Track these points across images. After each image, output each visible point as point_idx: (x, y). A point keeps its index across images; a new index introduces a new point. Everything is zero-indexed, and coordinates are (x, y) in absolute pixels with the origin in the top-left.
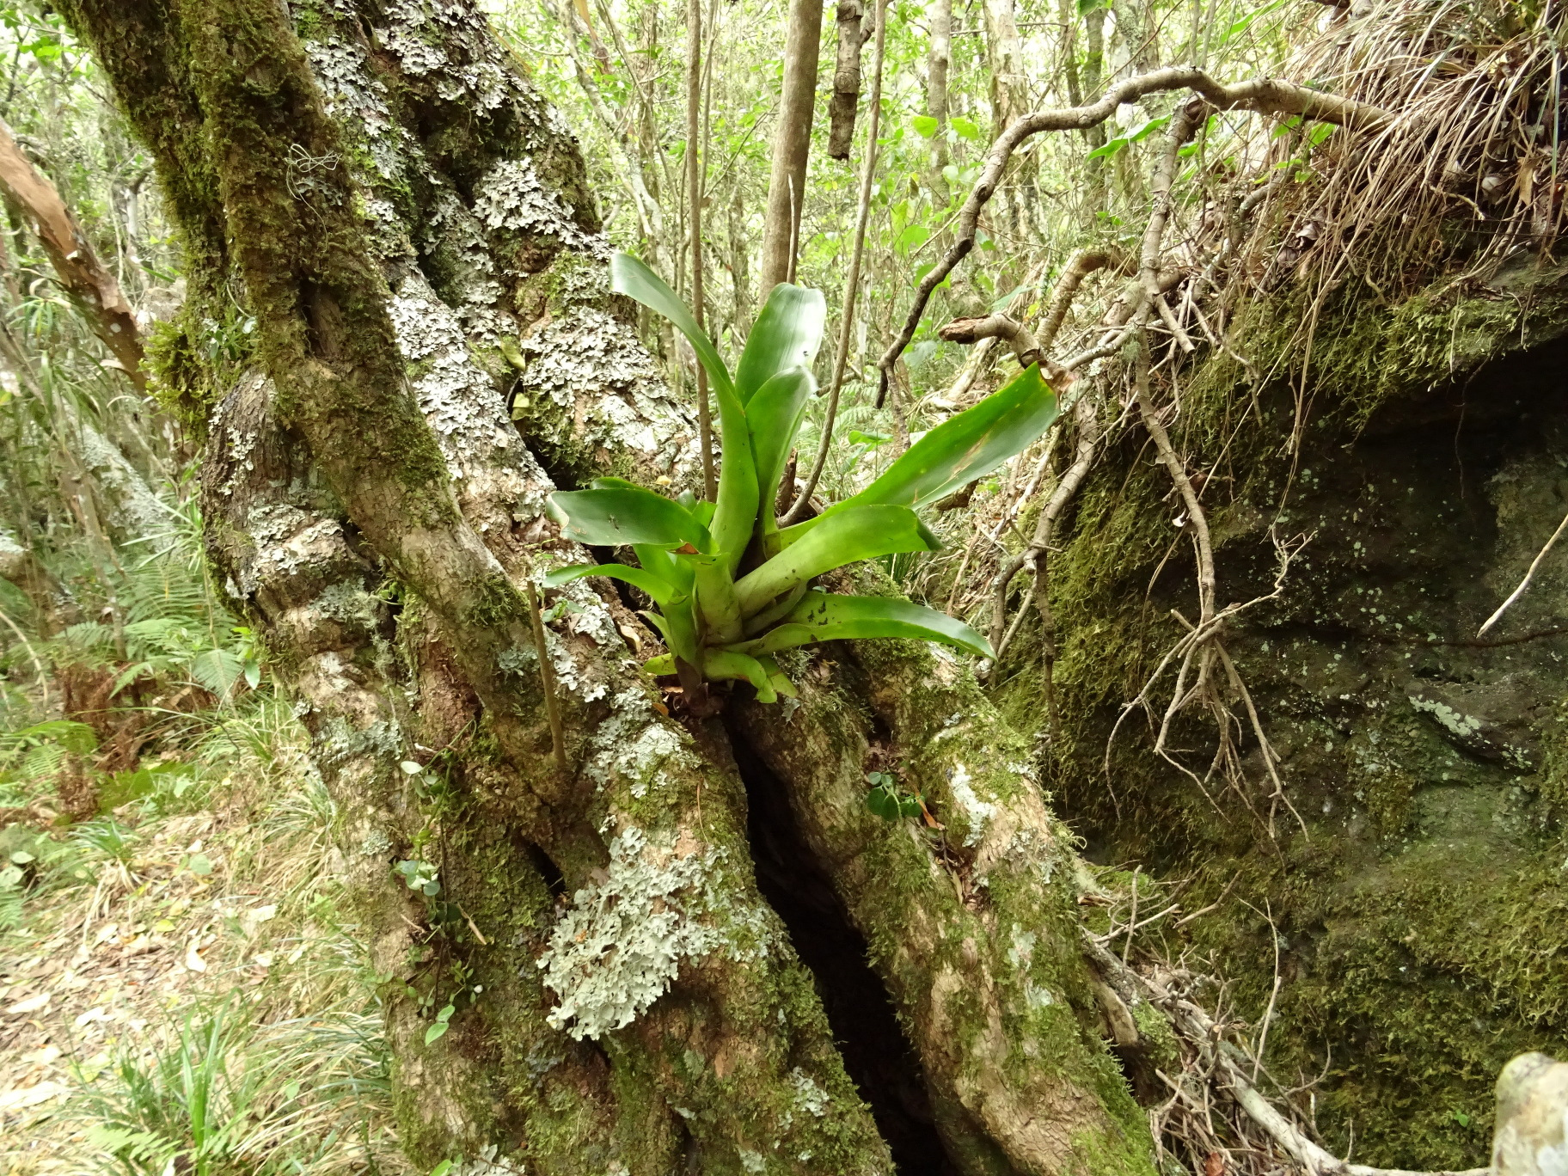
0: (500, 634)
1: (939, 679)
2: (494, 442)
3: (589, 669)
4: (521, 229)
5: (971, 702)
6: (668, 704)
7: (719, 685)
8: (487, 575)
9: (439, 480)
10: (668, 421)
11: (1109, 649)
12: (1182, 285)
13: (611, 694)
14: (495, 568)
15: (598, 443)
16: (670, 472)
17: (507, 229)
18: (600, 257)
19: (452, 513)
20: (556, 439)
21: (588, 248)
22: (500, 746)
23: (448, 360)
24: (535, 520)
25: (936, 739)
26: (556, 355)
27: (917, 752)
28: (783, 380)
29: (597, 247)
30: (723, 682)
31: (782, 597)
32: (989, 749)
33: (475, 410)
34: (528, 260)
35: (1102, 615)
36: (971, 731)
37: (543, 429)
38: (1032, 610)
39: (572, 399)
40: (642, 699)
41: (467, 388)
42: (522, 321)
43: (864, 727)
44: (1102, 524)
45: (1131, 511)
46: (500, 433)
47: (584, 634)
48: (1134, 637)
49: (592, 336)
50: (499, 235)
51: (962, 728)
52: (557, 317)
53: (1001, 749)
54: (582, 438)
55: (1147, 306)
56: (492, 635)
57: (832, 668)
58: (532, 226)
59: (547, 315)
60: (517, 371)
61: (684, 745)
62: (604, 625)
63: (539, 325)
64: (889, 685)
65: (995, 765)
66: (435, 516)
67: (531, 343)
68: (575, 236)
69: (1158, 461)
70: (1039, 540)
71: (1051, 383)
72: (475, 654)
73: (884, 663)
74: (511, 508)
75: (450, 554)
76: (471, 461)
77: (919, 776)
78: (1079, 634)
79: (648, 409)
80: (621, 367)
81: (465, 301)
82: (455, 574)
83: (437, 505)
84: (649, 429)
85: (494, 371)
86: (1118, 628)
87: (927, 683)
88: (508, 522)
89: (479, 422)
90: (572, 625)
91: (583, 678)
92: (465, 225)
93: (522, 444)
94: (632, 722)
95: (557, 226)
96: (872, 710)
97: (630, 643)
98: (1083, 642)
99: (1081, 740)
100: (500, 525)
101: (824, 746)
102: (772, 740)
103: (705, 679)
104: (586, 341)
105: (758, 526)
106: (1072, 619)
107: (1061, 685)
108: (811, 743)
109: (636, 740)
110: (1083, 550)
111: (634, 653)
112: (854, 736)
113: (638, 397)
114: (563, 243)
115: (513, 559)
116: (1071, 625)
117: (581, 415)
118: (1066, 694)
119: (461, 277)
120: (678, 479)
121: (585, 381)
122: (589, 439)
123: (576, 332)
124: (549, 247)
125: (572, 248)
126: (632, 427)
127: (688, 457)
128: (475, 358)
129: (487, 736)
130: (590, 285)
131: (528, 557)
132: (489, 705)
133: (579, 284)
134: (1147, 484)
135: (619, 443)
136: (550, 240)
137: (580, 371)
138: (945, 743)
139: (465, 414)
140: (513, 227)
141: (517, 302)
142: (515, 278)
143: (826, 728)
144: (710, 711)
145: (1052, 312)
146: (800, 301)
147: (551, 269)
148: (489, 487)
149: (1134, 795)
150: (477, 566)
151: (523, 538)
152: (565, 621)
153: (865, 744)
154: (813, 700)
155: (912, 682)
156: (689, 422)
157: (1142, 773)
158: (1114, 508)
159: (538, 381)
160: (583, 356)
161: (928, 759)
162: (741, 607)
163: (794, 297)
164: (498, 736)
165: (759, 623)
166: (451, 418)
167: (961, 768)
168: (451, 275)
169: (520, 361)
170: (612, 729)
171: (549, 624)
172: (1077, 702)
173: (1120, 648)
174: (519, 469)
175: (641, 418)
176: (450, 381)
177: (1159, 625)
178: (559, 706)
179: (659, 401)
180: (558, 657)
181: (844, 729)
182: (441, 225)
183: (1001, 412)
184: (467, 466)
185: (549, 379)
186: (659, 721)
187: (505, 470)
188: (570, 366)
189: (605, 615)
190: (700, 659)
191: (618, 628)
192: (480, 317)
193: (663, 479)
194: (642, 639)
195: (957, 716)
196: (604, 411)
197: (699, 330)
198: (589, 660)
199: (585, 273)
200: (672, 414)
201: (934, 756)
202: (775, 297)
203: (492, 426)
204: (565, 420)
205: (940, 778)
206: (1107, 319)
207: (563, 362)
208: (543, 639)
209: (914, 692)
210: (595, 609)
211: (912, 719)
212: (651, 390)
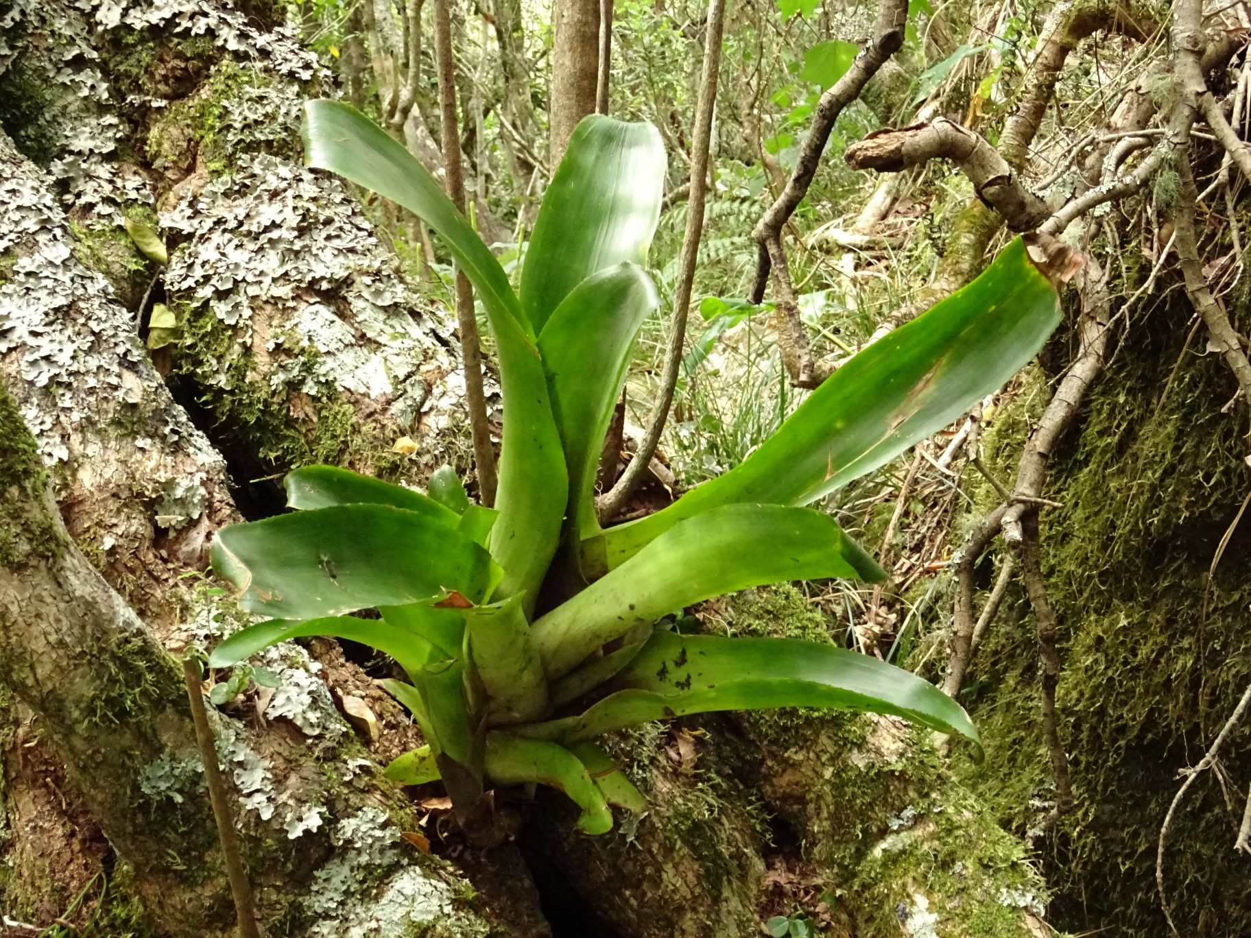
0: (141, 735)
1: (878, 752)
2: (120, 394)
3: (293, 779)
4: (153, 29)
5: (932, 788)
6: (429, 831)
7: (512, 793)
8: (114, 639)
9: (28, 484)
10: (408, 343)
11: (1143, 652)
12: (1234, 60)
13: (331, 821)
14: (128, 624)
15: (293, 386)
16: (414, 430)
17: (129, 29)
18: (284, 69)
19: (54, 538)
20: (222, 381)
21: (265, 53)
22: (148, 918)
23: (39, 259)
24: (192, 524)
25: (877, 852)
26: (217, 237)
27: (847, 876)
28: (599, 287)
29: (280, 50)
30: (519, 787)
31: (612, 645)
32: (967, 866)
33: (85, 342)
34: (165, 79)
35: (1129, 596)
36: (933, 836)
37: (200, 363)
38: (1013, 588)
39: (247, 313)
40: (384, 826)
41: (69, 306)
42: (159, 182)
43: (755, 837)
44: (1121, 448)
45: (1170, 428)
46: (130, 380)
47: (282, 719)
48: (1184, 633)
49: (277, 205)
50: (117, 40)
51: (919, 832)
52: (217, 173)
53: (986, 866)
54: (267, 377)
55: (1187, 112)
56: (127, 738)
57: (699, 742)
58: (171, 22)
59: (201, 170)
60: (154, 266)
61: (459, 903)
62: (315, 703)
63: (189, 186)
64: (795, 766)
65: (978, 893)
66: (25, 547)
67: (174, 218)
68: (243, 36)
69: (1210, 348)
70: (1024, 488)
71: (1044, 269)
72: (100, 774)
73: (785, 729)
74: (152, 506)
75: (51, 610)
76: (81, 429)
77: (851, 915)
78: (1093, 627)
79: (375, 325)
80: (327, 255)
81: (64, 151)
82: (61, 643)
83: (26, 528)
84: (377, 358)
85: (116, 268)
86: (1157, 618)
87: (858, 760)
88: (148, 532)
89: (93, 362)
90: (261, 705)
91: (284, 797)
92: (59, 24)
93: (167, 394)
94: (368, 868)
95: (212, 21)
96: (767, 808)
97: (359, 726)
98: (1099, 640)
99: (1105, 801)
100: (135, 537)
101: (691, 877)
102: (605, 873)
103: (489, 783)
104: (268, 213)
105: (568, 529)
106: (1081, 602)
107: (1066, 711)
108: (669, 874)
109: (377, 899)
110: (1094, 490)
111: (367, 742)
112: (738, 856)
113: (357, 305)
114: (223, 49)
115: (158, 593)
116: (1078, 613)
117: (264, 340)
118: (1077, 726)
119: (56, 110)
120: (429, 441)
121: (267, 281)
122: (278, 379)
123: (250, 199)
124: (199, 56)
125: (238, 56)
126: (348, 357)
127: (445, 404)
128: (83, 251)
129: (125, 900)
130: (271, 117)
131: (183, 589)
132: (126, 854)
133: (252, 117)
134: (1193, 384)
135: (329, 384)
136: (200, 44)
137: (258, 265)
138: (892, 859)
139: (69, 349)
140: (138, 26)
141: (151, 148)
142: (145, 108)
143: (694, 848)
144: (498, 835)
145: (1025, 106)
146: (622, 144)
147: (205, 93)
148: (112, 472)
149: (1195, 887)
150: (97, 624)
151: (173, 555)
152: (250, 698)
153: (759, 865)
154: (669, 803)
155: (833, 759)
156: (444, 343)
157: (1206, 852)
158: (1141, 420)
159: (190, 282)
160: (264, 239)
161: (865, 887)
162: (545, 664)
163: (610, 138)
164: (143, 900)
165: (576, 687)
166: (47, 358)
167: (921, 901)
168: (40, 108)
169: (158, 248)
170: (336, 881)
171: (221, 708)
172: (1095, 737)
173: (1162, 651)
174: (164, 438)
175: (363, 340)
176: (42, 294)
177: (1224, 612)
178: (245, 848)
179: (393, 310)
180: (241, 764)
181: (723, 848)
182: (20, 26)
183: (965, 321)
184: (76, 439)
185: (207, 279)
186: (414, 862)
187: (140, 443)
188: (240, 257)
189: (316, 684)
190: (479, 754)
191: (338, 703)
192: (90, 177)
193: (404, 443)
194: (380, 716)
195: (909, 812)
196: (301, 332)
197: (457, 215)
198: (292, 764)
199: (261, 98)
200: (415, 331)
201: (876, 882)
202: (580, 141)
203: (115, 368)
204: (237, 348)
205: (886, 919)
206: (1116, 119)
207: (229, 249)
208: (211, 737)
209: (837, 774)
210: (300, 675)
211: (835, 817)
212: (378, 293)
